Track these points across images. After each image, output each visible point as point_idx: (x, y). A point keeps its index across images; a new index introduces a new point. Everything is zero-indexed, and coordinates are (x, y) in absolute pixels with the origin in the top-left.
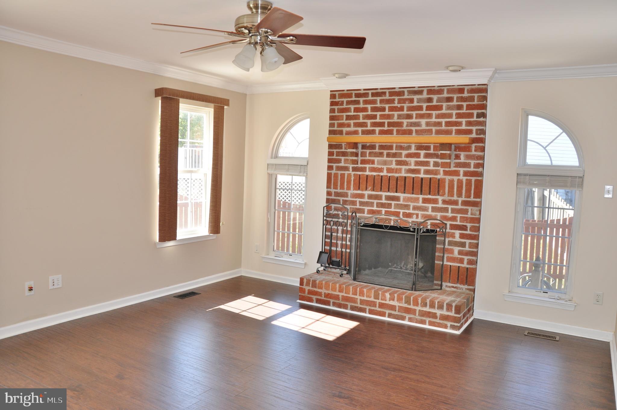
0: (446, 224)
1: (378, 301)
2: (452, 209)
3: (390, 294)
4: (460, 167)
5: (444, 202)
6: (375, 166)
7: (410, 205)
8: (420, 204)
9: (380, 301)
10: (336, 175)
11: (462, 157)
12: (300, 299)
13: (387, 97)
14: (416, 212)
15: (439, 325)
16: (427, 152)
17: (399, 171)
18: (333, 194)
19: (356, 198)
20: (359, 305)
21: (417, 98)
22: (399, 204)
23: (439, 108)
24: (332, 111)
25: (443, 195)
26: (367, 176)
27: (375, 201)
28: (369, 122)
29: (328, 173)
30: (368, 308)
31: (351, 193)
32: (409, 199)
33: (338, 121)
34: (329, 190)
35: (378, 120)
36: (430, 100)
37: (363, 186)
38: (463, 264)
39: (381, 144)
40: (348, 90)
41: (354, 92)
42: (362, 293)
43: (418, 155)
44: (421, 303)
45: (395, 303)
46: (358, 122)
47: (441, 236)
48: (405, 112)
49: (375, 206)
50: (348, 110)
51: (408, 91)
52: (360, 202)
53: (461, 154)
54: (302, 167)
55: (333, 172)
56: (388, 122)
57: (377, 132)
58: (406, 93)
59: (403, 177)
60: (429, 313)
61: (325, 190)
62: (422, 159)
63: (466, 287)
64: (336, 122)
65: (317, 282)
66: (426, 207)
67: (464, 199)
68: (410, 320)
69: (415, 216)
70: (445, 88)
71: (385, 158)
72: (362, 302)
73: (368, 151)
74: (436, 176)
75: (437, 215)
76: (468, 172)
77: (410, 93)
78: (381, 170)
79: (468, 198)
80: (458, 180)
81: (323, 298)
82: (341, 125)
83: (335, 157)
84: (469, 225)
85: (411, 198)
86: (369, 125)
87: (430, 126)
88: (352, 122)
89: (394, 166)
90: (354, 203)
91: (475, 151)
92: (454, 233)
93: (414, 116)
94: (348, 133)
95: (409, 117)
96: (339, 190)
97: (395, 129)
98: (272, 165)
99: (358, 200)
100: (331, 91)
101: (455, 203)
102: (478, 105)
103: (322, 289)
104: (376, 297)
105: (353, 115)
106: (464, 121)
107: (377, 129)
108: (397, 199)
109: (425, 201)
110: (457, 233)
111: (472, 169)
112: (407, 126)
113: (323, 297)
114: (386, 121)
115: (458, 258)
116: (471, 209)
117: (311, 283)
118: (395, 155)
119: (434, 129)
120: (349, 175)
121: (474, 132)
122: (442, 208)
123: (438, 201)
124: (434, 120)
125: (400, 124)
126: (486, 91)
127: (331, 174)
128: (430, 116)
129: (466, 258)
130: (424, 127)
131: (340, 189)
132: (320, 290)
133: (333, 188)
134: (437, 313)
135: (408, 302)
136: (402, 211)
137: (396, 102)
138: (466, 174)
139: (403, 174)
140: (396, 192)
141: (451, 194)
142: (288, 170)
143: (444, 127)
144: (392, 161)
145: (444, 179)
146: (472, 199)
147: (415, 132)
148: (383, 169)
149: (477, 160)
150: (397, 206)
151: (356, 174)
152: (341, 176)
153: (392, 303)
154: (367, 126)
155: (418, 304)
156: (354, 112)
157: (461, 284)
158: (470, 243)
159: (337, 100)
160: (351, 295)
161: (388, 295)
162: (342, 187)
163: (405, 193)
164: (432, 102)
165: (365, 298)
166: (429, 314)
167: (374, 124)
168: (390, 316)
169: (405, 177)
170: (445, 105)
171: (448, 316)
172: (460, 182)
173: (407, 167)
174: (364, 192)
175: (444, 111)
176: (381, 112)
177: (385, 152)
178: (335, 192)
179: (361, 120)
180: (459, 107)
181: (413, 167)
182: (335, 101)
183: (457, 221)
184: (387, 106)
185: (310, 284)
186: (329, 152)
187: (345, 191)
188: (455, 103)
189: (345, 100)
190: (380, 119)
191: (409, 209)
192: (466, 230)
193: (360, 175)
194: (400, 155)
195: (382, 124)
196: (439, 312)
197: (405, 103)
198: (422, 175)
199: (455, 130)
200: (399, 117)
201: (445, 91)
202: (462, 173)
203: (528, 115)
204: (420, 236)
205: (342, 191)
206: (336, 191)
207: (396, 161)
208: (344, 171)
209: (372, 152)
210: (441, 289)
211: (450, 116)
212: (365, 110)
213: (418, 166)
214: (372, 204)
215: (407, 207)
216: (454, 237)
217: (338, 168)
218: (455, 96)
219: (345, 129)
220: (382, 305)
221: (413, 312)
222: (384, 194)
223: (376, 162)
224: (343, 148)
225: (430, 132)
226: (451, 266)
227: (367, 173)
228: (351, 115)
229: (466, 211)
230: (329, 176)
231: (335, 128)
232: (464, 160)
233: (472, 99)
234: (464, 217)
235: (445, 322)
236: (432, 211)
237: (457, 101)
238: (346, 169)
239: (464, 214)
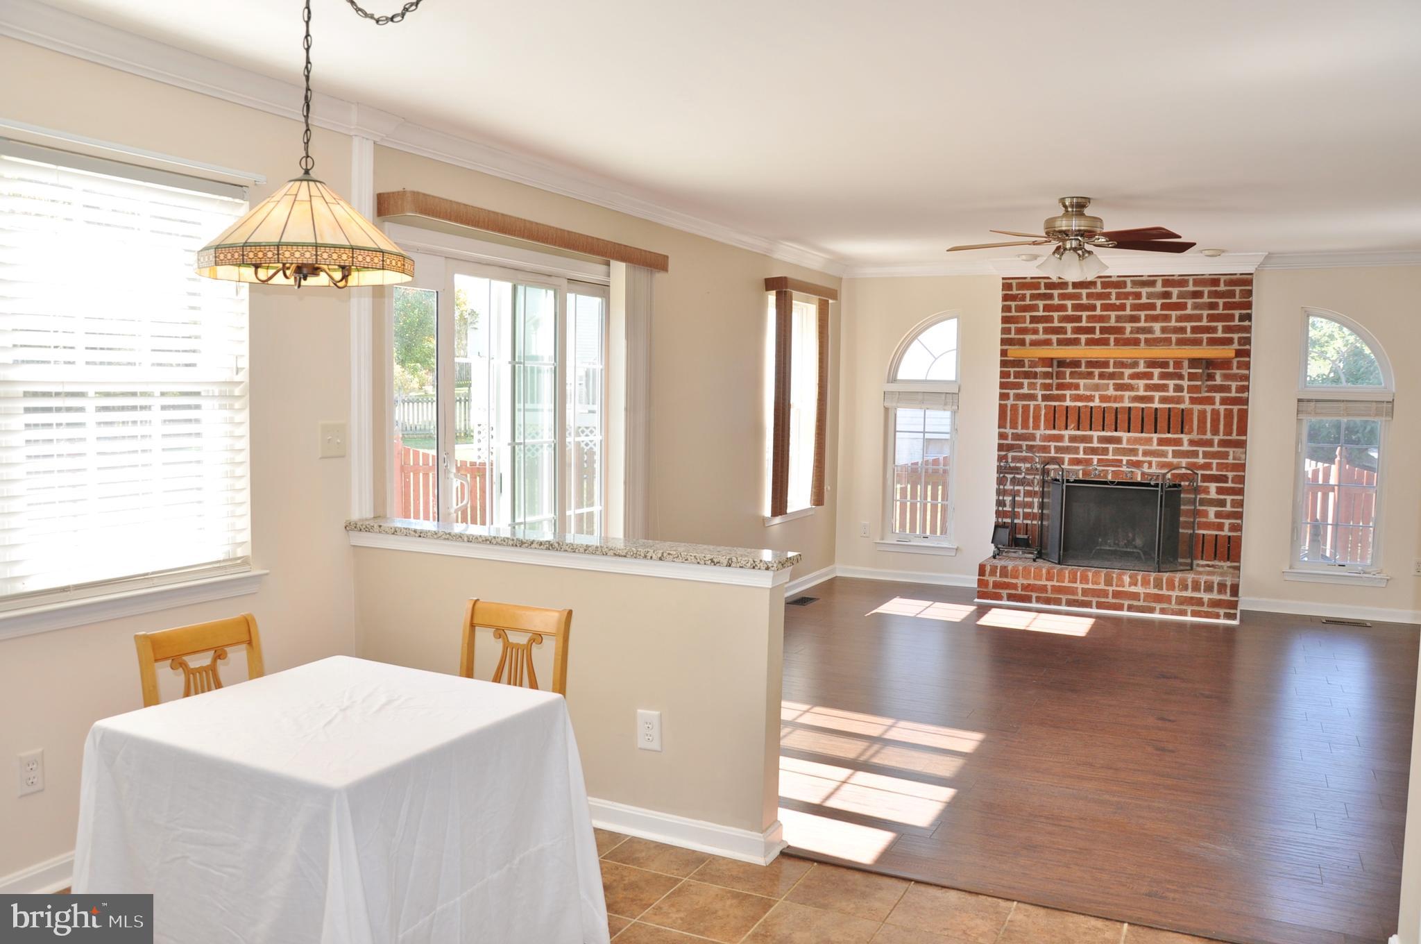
0: (1197, 474)
1: (1110, 589)
2: (1204, 452)
3: (1130, 577)
4: (1215, 392)
5: (1192, 443)
6: (1081, 392)
7: (1137, 450)
8: (1155, 447)
9: (1115, 588)
10: (1014, 407)
11: (1218, 377)
12: (978, 598)
13: (1099, 289)
14: (1148, 459)
15: (1207, 615)
16: (1163, 370)
17: (1121, 399)
18: (1010, 436)
19: (1049, 441)
20: (1080, 597)
21: (1147, 293)
22: (1121, 448)
23: (1182, 306)
24: (1006, 309)
25: (1190, 432)
26: (1067, 407)
27: (1082, 446)
28: (1069, 326)
29: (1000, 405)
30: (1094, 600)
31: (1041, 435)
32: (1137, 441)
33: (1016, 325)
34: (1002, 430)
35: (1084, 324)
36: (1167, 295)
37: (1061, 421)
38: (1223, 531)
39: (1089, 360)
40: (1032, 278)
41: (1043, 281)
42: (1084, 579)
43: (1149, 376)
44: (1179, 586)
45: (1138, 589)
46: (1051, 327)
47: (1188, 492)
48: (1128, 312)
49: (1082, 452)
50: (1034, 308)
51: (1131, 281)
52: (1055, 447)
53: (1215, 373)
54: (948, 395)
55: (1010, 402)
56: (1100, 327)
57: (1083, 341)
58: (1129, 284)
59: (1126, 407)
60: (1192, 598)
61: (995, 431)
62: (1156, 381)
63: (1229, 564)
64: (1013, 326)
65: (1009, 568)
66: (1163, 451)
67: (1221, 437)
68: (1163, 611)
69: (1146, 465)
70: (1191, 279)
71: (1096, 381)
72: (1085, 592)
73: (1068, 371)
74: (1178, 406)
75: (1181, 462)
76: (1228, 398)
77: (1135, 283)
78: (1090, 398)
79: (1227, 435)
80: (1213, 410)
81: (1019, 592)
82: (1020, 331)
83: (1012, 379)
84: (1230, 475)
85: (1140, 439)
86: (1069, 331)
87: (1167, 333)
88: (1040, 326)
89: (1111, 392)
90: (1045, 449)
91: (1238, 368)
92: (1208, 487)
93: (1143, 318)
94: (1033, 343)
95: (1135, 319)
96: (1020, 431)
97: (1112, 337)
98: (892, 392)
99: (1053, 444)
100: (1003, 279)
101: (1209, 443)
102: (1241, 303)
103: (1017, 577)
104: (1108, 582)
105: (1043, 316)
106: (1220, 325)
107: (1083, 337)
108: (1118, 440)
109: (1161, 442)
110: (1213, 487)
111: (1233, 394)
112: (1131, 332)
113: (1020, 590)
114: (1098, 325)
115: (1214, 522)
116: (1234, 452)
117: (998, 571)
118: (1112, 376)
119: (1174, 337)
120: (1037, 408)
121: (1236, 341)
122: (1188, 452)
123: (1183, 442)
124: (1173, 323)
125: (1120, 330)
126: (1250, 282)
127: (1006, 405)
128: (1167, 318)
129: (1227, 522)
130: (1158, 334)
131: (1022, 429)
132: (1014, 581)
133: (1010, 428)
134: (1202, 598)
135: (1158, 585)
136: (1125, 459)
137: (1113, 296)
138: (1224, 401)
139: (1127, 404)
140: (1116, 430)
141: (1202, 430)
142: (922, 402)
143: (1189, 335)
144: (1108, 384)
145: (1191, 411)
146: (1234, 437)
147: (1145, 342)
148: (1094, 396)
149: (1241, 381)
150: (1116, 451)
151: (1050, 405)
152: (1022, 408)
153: (1133, 589)
154: (1065, 333)
155: (1174, 587)
156: (1044, 311)
157: (1220, 560)
158: (1233, 500)
159: (1015, 292)
160: (1066, 584)
161: (1127, 579)
162: (1025, 426)
163: (1129, 432)
164: (1171, 298)
165: (1090, 586)
166: (1191, 601)
167: (1078, 330)
168: (1130, 608)
169: (1130, 408)
170: (1190, 302)
171: (1220, 600)
172: (1215, 413)
173: (1133, 394)
174: (1063, 432)
175: (1189, 311)
176: (1088, 311)
177: (1097, 371)
178: (1012, 434)
179: (1056, 324)
180: (1213, 306)
181: (1142, 393)
182: (1012, 295)
183: (1212, 470)
184: (1098, 303)
185: (996, 572)
186: (1002, 372)
187: (1031, 431)
188: (1206, 299)
189: (1028, 293)
190: (1087, 322)
191: (1136, 455)
192: (1226, 482)
193: (1055, 407)
194: (1121, 375)
195: (1091, 331)
196: (1206, 597)
197: (1127, 299)
198: (1156, 405)
199: (1207, 338)
200: (1118, 319)
201: (1191, 283)
202: (1218, 400)
203: (1308, 316)
204: (1166, 491)
205: (1024, 431)
206: (1015, 431)
207: (1114, 384)
208: (1030, 401)
209: (1075, 372)
210: (1192, 569)
211: (1199, 318)
212: (1062, 308)
213: (1150, 391)
214: (1076, 450)
215: (1134, 452)
216: (1208, 493)
217: (1019, 397)
218: (1206, 290)
219: (1028, 338)
220: (1117, 594)
221: (1168, 599)
222: (1096, 434)
223: (1082, 387)
224: (1027, 365)
225: (1167, 341)
226: (1204, 535)
227: (1068, 403)
228: (1039, 316)
229: (1225, 455)
230: (1002, 409)
231: (1012, 336)
232: (1222, 381)
233: (1232, 294)
234: (1222, 463)
235: (1216, 610)
236: (1174, 457)
237: (1209, 297)
238: (1032, 397)
239: (1223, 459)
